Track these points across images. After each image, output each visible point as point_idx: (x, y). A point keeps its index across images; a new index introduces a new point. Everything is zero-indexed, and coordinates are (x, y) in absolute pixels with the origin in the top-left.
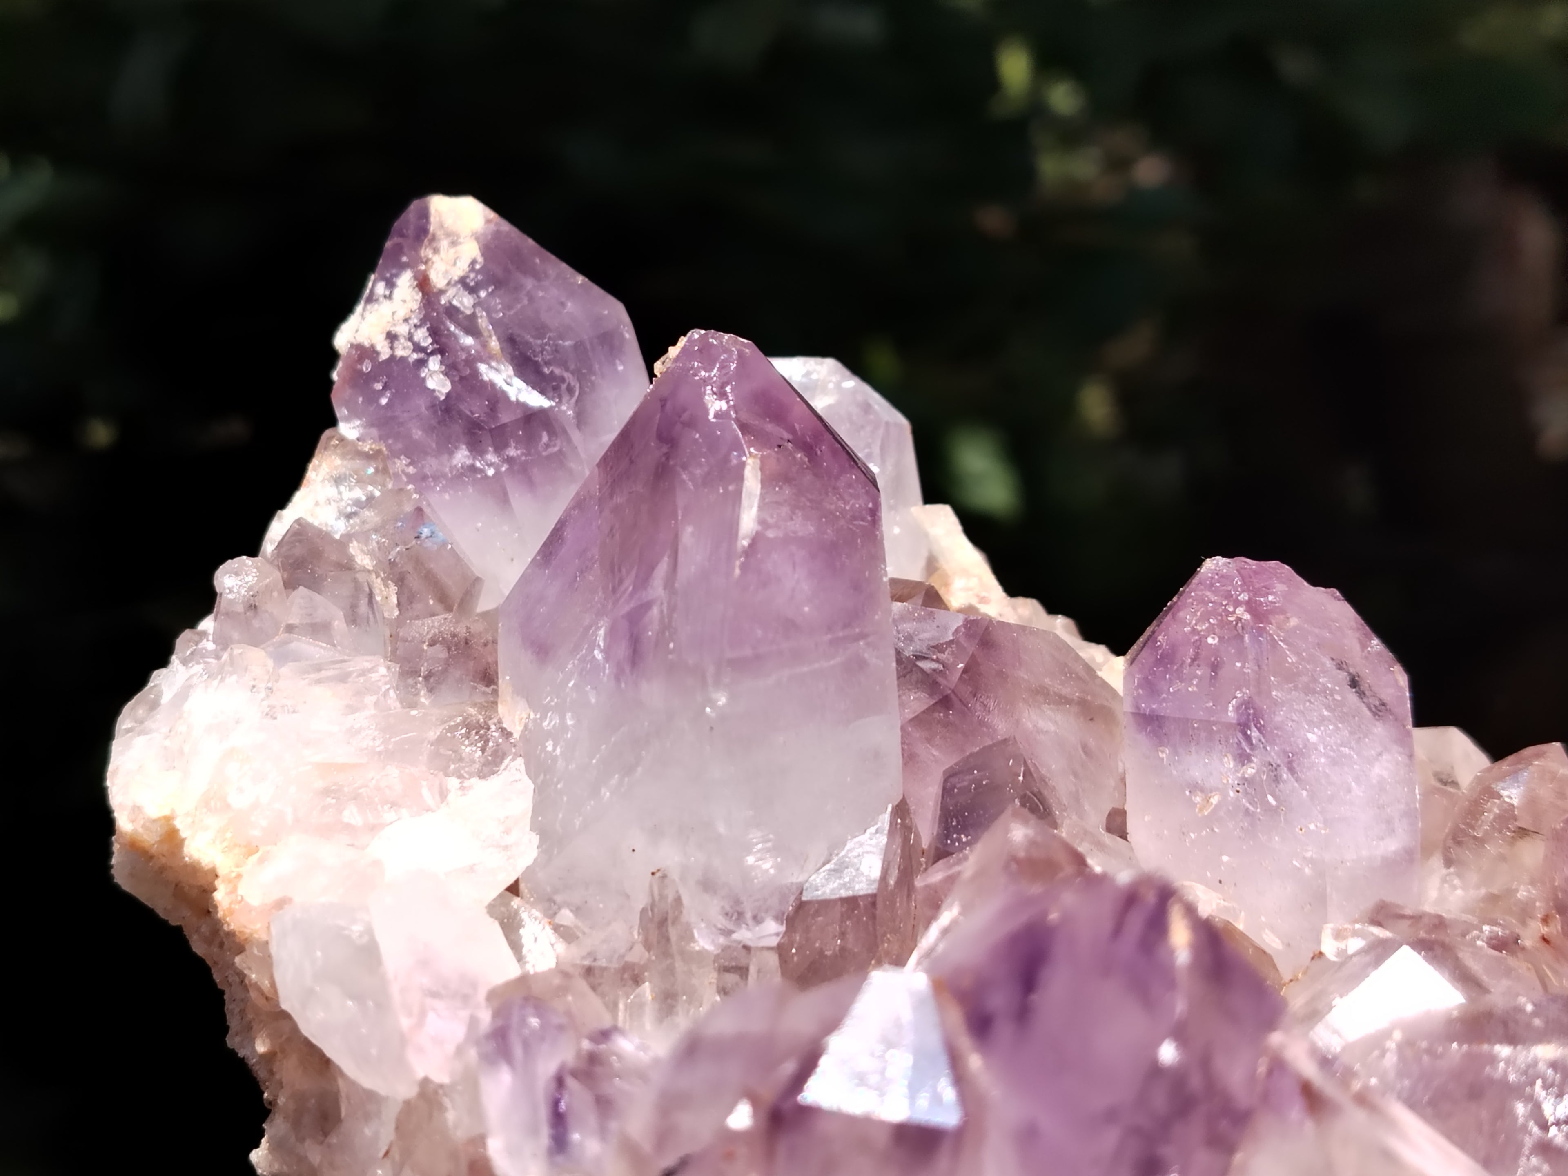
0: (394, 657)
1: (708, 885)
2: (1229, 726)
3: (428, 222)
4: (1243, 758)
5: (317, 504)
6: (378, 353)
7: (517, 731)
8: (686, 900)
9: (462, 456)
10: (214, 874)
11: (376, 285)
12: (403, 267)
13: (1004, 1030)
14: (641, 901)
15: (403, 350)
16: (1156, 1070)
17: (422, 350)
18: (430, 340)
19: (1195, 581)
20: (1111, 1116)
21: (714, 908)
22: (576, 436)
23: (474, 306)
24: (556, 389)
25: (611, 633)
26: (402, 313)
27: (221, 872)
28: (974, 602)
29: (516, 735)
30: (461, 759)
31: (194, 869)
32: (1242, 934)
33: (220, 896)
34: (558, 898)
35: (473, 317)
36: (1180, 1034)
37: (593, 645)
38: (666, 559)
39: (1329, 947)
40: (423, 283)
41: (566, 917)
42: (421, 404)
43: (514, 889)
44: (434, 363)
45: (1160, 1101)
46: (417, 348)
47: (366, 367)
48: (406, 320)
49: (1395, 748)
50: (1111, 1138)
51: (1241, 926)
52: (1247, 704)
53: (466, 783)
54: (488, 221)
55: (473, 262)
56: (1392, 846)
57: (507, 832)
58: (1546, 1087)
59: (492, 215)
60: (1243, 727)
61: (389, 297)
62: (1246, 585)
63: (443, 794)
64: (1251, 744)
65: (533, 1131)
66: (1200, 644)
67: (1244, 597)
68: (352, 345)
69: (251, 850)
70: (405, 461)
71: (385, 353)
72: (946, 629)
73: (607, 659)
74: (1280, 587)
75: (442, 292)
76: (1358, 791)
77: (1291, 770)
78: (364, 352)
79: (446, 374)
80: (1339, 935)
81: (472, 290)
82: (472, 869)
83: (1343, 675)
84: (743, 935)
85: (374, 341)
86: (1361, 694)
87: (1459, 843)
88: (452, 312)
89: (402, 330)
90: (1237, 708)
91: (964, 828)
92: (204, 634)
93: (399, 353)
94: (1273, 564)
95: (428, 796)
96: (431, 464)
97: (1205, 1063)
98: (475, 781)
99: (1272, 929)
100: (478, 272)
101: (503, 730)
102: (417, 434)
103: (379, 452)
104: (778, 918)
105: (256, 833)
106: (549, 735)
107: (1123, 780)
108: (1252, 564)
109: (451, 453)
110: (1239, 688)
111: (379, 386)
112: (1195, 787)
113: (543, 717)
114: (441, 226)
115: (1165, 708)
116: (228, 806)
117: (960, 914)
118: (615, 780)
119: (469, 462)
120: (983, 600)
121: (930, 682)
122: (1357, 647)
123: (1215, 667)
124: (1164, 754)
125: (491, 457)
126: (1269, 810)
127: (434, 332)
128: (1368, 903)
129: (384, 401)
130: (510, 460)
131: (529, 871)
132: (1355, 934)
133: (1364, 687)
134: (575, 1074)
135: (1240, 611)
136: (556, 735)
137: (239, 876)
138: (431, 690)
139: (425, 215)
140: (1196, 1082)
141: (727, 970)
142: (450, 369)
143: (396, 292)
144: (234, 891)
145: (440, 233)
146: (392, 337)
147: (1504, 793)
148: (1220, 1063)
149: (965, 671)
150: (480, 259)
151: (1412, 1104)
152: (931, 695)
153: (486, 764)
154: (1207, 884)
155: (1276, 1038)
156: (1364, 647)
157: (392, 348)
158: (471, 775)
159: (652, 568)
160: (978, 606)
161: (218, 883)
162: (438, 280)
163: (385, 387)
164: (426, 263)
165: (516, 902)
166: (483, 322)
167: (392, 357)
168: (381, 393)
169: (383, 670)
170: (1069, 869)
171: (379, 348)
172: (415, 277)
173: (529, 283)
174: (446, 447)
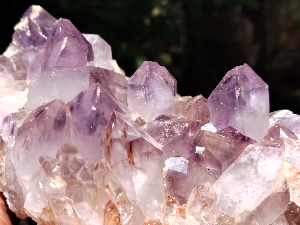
2: (142, 85)
4: (144, 91)
7: (28, 84)
9: (32, 47)
11: (22, 20)
12: (27, 16)
15: (24, 29)
17: (27, 29)
18: (29, 28)
23: (37, 23)
25: (42, 66)
26: (25, 24)
30: (19, 88)
34: (30, 109)
36: (96, 106)
40: (29, 20)
42: (26, 37)
43: (23, 108)
44: (29, 31)
47: (18, 32)
51: (142, 119)
54: (42, 10)
57: (23, 98)
58: (166, 128)
59: (43, 9)
60: (144, 85)
64: (145, 88)
70: (23, 47)
71: (22, 30)
73: (41, 70)
74: (156, 66)
75: (32, 20)
78: (18, 30)
79: (30, 33)
81: (37, 20)
85: (20, 28)
89: (25, 26)
99: (146, 119)
100: (38, 17)
101: (26, 84)
102: (25, 43)
103: (19, 46)
106: (32, 84)
112: (137, 96)
113: (32, 81)
114: (34, 10)
115: (133, 83)
118: (39, 88)
119: (33, 48)
123: (142, 77)
124: (133, 91)
125: (37, 47)
127: (30, 26)
129: (20, 38)
130: (40, 48)
135: (147, 68)
143: (25, 20)
146: (23, 27)
150: (39, 15)
153: (22, 89)
154: (138, 112)
156: (168, 76)
158: (20, 91)
162: (32, 18)
164: (30, 16)
166: (38, 25)
168: (20, 36)
172: (28, 18)
173: (47, 19)
174: (30, 45)
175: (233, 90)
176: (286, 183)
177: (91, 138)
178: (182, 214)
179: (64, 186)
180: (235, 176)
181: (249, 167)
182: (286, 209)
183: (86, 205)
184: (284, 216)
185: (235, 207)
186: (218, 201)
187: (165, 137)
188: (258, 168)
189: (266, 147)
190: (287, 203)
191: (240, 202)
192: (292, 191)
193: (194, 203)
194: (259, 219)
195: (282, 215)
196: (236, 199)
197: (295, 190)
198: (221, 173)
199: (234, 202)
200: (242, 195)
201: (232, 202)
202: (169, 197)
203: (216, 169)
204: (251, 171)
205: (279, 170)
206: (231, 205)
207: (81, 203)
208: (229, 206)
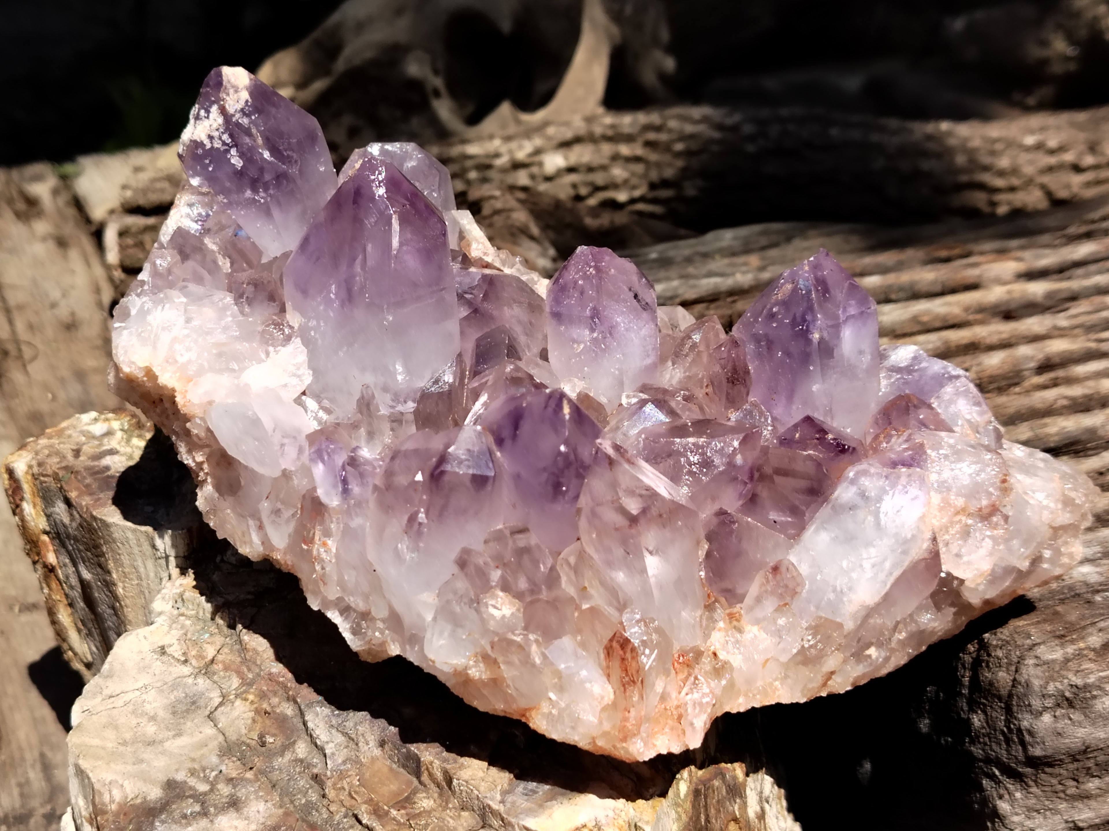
0: (230, 290)
1: (385, 389)
2: (587, 317)
3: (222, 79)
4: (592, 330)
5: (182, 217)
6: (205, 145)
7: (296, 326)
8: (376, 395)
9: (248, 193)
10: (174, 390)
11: (200, 111)
12: (214, 102)
13: (508, 443)
14: (357, 396)
15: (217, 144)
16: (560, 453)
17: (227, 145)
18: (230, 140)
19: (574, 256)
20: (545, 469)
21: (388, 398)
22: (299, 182)
23: (249, 123)
24: (290, 162)
25: (338, 287)
26: (215, 126)
27: (177, 389)
28: (481, 255)
29: (296, 328)
30: (274, 339)
31: (164, 388)
32: (592, 398)
33: (179, 399)
34: (322, 396)
35: (249, 128)
36: (566, 443)
37: (330, 292)
38: (360, 257)
39: (624, 401)
40: (223, 111)
41: (326, 403)
42: (229, 171)
43: (304, 393)
44: (233, 151)
45: (561, 463)
46: (224, 143)
47: (200, 151)
48: (217, 130)
49: (651, 323)
50: (545, 476)
51: (592, 395)
52: (594, 309)
53: (277, 349)
54: (251, 81)
55: (247, 101)
56: (649, 361)
57: (298, 369)
58: (691, 452)
60: (592, 318)
61: (208, 117)
62: (594, 259)
63: (268, 354)
64: (595, 324)
65: (335, 486)
66: (576, 283)
67: (592, 264)
68: (191, 141)
69: (190, 380)
70: (222, 197)
71: (208, 146)
72: (474, 279)
73: (336, 298)
74: (607, 258)
75: (234, 115)
76: (636, 341)
77: (611, 334)
78: (197, 144)
79: (240, 157)
80: (628, 397)
81: (248, 115)
82: (286, 385)
83: (632, 295)
84: (400, 408)
85: (202, 139)
86: (639, 301)
87: (677, 357)
88: (238, 124)
89: (216, 134)
90: (590, 310)
91: (485, 362)
92: (143, 282)
93: (216, 145)
94: (605, 249)
95: (263, 356)
96: (234, 197)
97: (575, 451)
98: (279, 348)
99: (603, 395)
100: (249, 106)
101: (290, 326)
102: (228, 184)
103: (209, 192)
104: (414, 401)
105: (191, 373)
106: (312, 329)
107: (546, 336)
108: (596, 249)
109: (243, 193)
110: (591, 302)
111: (207, 161)
112: (574, 341)
113: (309, 321)
114: (229, 82)
115: (562, 310)
116: (176, 362)
117: (488, 399)
118: (345, 349)
119: (252, 196)
120: (485, 254)
121: (469, 303)
122: (637, 282)
123: (582, 293)
124: (563, 328)
125: (262, 194)
126: (602, 350)
127: (231, 136)
128: (639, 384)
129: (210, 169)
130: (271, 196)
131: (309, 386)
132: (634, 396)
133: (640, 297)
134: (348, 464)
135: (591, 270)
136: (315, 329)
137: (186, 391)
138: (249, 305)
139: (220, 75)
140: (572, 457)
141: (393, 421)
142: (242, 155)
143: (211, 115)
144: (185, 397)
145: (228, 86)
146: (211, 138)
147: (693, 337)
148: (580, 450)
149: (483, 296)
150: (250, 100)
151: (647, 461)
152: (469, 308)
153: (285, 340)
154: (579, 379)
155: (599, 441)
156: (639, 282)
157: (211, 143)
158: (278, 346)
159: (354, 260)
160: (483, 257)
161: (176, 394)
162: (231, 110)
163: (210, 162)
164: (223, 100)
165: (304, 398)
166: (254, 131)
167: (212, 147)
168: (209, 165)
169: (228, 299)
170: (527, 381)
171: (205, 142)
172: (219, 108)
173: (273, 110)
174: (241, 190)
175: (803, 326)
176: (934, 539)
177: (558, 507)
178: (735, 623)
179: (518, 610)
180: (833, 535)
181: (861, 514)
182: (933, 586)
183: (566, 642)
184: (930, 600)
185: (842, 601)
186: (807, 592)
187: (691, 473)
188: (882, 516)
189: (894, 468)
190: (936, 576)
191: (850, 589)
192: (944, 549)
193: (758, 600)
194: (883, 612)
195: (927, 598)
196: (841, 583)
197: (950, 546)
198: (801, 528)
199: (838, 589)
200: (854, 575)
201: (834, 590)
202: (709, 595)
203: (790, 519)
204: (866, 522)
205: (922, 518)
206: (832, 596)
207: (557, 642)
208: (829, 599)
